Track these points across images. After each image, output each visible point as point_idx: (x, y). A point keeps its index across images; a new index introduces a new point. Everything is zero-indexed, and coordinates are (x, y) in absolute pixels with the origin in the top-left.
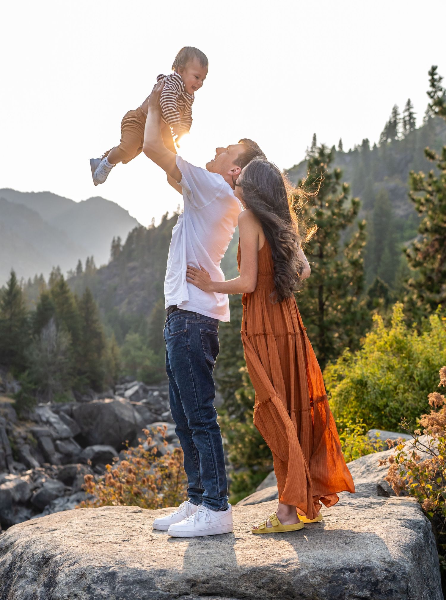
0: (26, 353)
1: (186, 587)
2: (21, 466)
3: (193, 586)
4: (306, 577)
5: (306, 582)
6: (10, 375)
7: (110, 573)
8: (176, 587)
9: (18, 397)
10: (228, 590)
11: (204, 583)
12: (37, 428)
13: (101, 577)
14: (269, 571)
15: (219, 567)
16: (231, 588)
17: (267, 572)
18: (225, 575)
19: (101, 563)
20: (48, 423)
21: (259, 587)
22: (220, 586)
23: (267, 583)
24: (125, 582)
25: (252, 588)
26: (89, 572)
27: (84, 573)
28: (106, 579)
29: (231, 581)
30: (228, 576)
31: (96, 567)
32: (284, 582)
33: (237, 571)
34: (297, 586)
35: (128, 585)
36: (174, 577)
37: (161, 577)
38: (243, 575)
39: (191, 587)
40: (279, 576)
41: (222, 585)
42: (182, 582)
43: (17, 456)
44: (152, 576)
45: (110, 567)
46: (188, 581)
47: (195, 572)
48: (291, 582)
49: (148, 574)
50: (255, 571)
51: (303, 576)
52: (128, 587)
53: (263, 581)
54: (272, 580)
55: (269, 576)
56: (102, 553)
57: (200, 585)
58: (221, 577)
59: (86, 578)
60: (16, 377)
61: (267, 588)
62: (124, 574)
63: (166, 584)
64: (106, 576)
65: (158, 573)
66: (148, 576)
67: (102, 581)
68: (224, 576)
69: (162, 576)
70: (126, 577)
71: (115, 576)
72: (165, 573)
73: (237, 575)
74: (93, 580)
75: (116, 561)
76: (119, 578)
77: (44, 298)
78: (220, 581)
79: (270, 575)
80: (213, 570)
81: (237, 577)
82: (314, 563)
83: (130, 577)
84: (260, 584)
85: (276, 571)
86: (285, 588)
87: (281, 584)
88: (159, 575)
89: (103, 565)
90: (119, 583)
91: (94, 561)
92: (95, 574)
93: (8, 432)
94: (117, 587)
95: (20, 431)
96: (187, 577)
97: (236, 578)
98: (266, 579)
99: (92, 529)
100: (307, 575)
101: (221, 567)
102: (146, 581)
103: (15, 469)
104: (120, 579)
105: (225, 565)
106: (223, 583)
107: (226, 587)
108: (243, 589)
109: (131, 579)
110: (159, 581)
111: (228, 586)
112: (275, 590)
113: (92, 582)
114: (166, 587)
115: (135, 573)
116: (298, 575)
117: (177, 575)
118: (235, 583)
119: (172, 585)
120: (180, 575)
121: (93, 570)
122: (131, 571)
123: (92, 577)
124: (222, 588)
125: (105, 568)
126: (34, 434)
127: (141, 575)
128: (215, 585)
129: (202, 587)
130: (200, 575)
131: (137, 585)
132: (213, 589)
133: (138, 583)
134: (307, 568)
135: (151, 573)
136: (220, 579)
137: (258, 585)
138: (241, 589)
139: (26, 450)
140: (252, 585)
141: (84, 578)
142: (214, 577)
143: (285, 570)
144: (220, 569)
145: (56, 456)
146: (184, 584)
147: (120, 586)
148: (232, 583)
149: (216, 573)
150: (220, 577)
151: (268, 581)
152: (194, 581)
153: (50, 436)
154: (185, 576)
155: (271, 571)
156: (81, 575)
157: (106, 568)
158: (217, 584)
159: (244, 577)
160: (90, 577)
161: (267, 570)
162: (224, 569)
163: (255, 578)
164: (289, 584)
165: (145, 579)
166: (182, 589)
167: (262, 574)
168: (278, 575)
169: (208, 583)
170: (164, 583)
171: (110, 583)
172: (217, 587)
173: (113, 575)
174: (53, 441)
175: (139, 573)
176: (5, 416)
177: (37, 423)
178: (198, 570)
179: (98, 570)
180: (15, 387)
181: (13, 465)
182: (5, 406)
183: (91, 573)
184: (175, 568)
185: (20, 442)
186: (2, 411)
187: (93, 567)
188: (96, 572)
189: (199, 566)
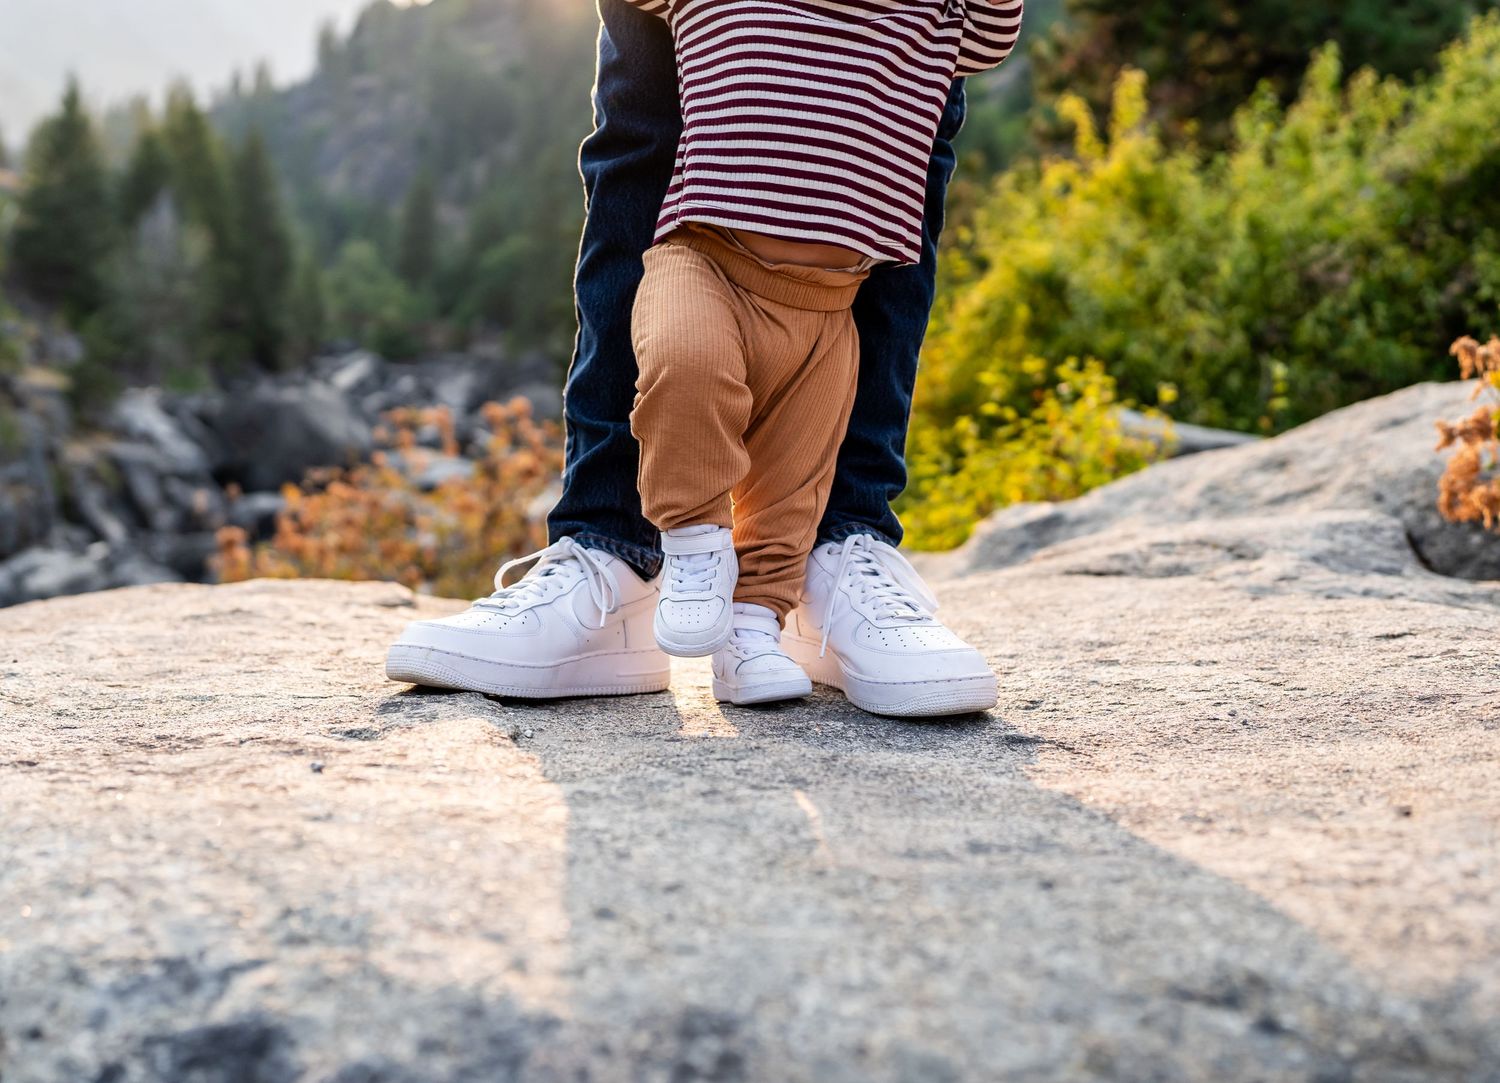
2: (78, 535)
6: (59, 321)
9: (77, 373)
12: (123, 450)
19: (156, 927)
20: (147, 438)
26: (33, 1016)
31: (107, 963)
43: (71, 512)
45: (227, 974)
56: (176, 830)
60: (75, 325)
62: (358, 1050)
64: (187, 1065)
65: (670, 1047)
72: (735, 1044)
75: (288, 913)
80: (1174, 1035)
89: (168, 948)
91: (101, 902)
93: (52, 455)
95: (79, 453)
101: (1230, 1000)
103: (68, 539)
121: (69, 994)
122: (416, 1014)
125: (181, 974)
126: (118, 465)
135: (604, 1051)
139: (92, 500)
144: (1235, 1024)
145: (165, 518)
153: (148, 467)
157: (191, 984)
162: (1269, 1026)
174: (161, 478)
175: (496, 1041)
176: (45, 415)
177: (124, 433)
178: (1024, 1029)
179: (120, 994)
180: (71, 348)
181: (60, 531)
182: (47, 392)
183: (50, 1027)
184: (810, 997)
185: (79, 478)
186: (40, 403)
187: (80, 962)
188: (98, 1021)
189: (1014, 981)
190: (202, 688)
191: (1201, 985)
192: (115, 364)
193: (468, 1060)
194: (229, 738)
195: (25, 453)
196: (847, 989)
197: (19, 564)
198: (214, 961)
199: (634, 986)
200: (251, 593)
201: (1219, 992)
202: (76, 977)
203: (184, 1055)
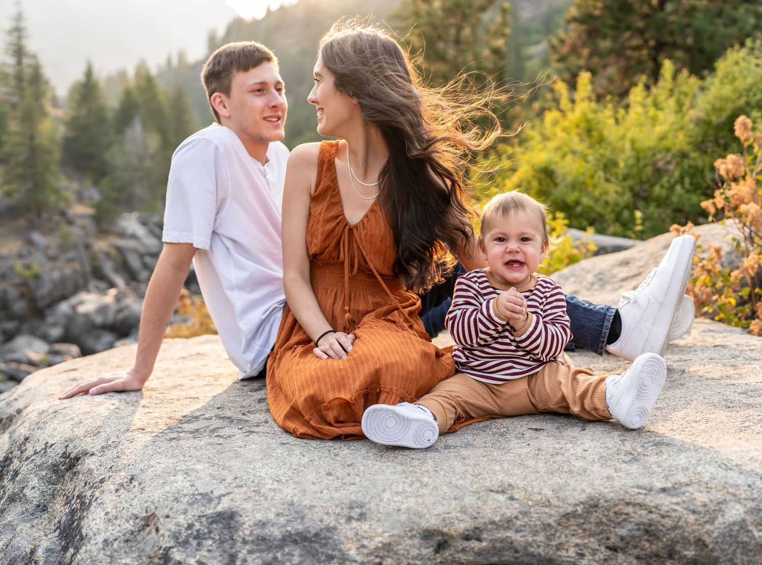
0: (107, 156)
1: (424, 551)
2: (102, 285)
3: (441, 546)
4: (742, 524)
5: (745, 539)
6: (88, 182)
7: (220, 514)
8: (396, 553)
9: (98, 206)
10: (532, 555)
11: (467, 538)
12: (122, 243)
13: (197, 526)
14: (635, 505)
15: (498, 492)
16: (541, 550)
17: (630, 509)
18: (520, 517)
19: (197, 484)
20: (134, 237)
21: (614, 549)
22: (511, 546)
23: (633, 537)
24: (262, 542)
25: (594, 552)
26: (166, 511)
27: (153, 515)
28: (210, 532)
29: (536, 533)
30: (526, 519)
31: (185, 496)
32: (683, 538)
33: (548, 504)
34: (723, 550)
35: (269, 549)
36: (387, 524)
37: (354, 524)
38: (567, 516)
39: (437, 551)
40: (668, 522)
41: (516, 544)
42: (411, 538)
43: (98, 274)
44: (330, 521)
45: (219, 498)
46: (427, 535)
47: (440, 509)
48: (708, 540)
49: (320, 515)
50: (596, 506)
51: (734, 524)
52: (271, 556)
53: (623, 532)
54: (649, 531)
55: (636, 519)
57: (461, 544)
58: (509, 521)
59: (157, 530)
60: (96, 183)
61: (636, 552)
62: (259, 516)
63: (372, 546)
64: (212, 523)
65: (346, 511)
66: (321, 521)
67: (198, 537)
68: (516, 518)
69: (358, 520)
70: (263, 524)
71: (233, 523)
72: (364, 510)
73: (551, 516)
74: (175, 536)
75: (236, 479)
76: (246, 530)
77: (128, 93)
78: (510, 534)
79: (641, 515)
81: (551, 521)
82: (749, 486)
83: (273, 526)
84: (613, 540)
85: (656, 507)
86: (690, 553)
87: (674, 542)
88: (350, 519)
89: (202, 490)
90: (245, 542)
91: (180, 477)
92: (181, 519)
93: (87, 247)
94: (240, 555)
95: (101, 245)
96: (424, 524)
97: (549, 525)
98: (630, 526)
99: (178, 383)
100: (744, 521)
102: (316, 535)
103: (97, 288)
104: (247, 532)
105: (510, 485)
106: (517, 538)
107: (525, 548)
108: (572, 552)
109: (277, 533)
110: (350, 534)
111: (530, 545)
112: (657, 556)
113: (172, 543)
114: (371, 554)
115: (286, 512)
116: (720, 519)
117: (395, 517)
118: (548, 538)
119: (387, 547)
120: (403, 517)
121: (175, 505)
122: (275, 506)
123: (173, 528)
124: (517, 551)
125: (207, 498)
126: (120, 250)
127: (303, 518)
128: (498, 545)
129: (463, 550)
130: (453, 515)
131: (293, 547)
132: (494, 555)
133: (295, 542)
134: (739, 501)
135: (327, 513)
136: (508, 528)
137: (610, 543)
138: (564, 553)
139: (108, 268)
140: (593, 542)
141: (152, 528)
142: (493, 523)
143: (678, 504)
146: (417, 541)
147: (250, 552)
148: (541, 538)
149: (495, 511)
150: (508, 523)
151: (637, 533)
152: (443, 534)
153: (135, 251)
154: (415, 519)
155: (641, 505)
156: (144, 519)
157: (210, 500)
158: (502, 541)
159: (568, 520)
160: (167, 527)
161: (628, 504)
163: (599, 523)
164: (700, 543)
165: (313, 532)
166: (414, 558)
167: (616, 513)
168: (663, 517)
169: (479, 539)
170: (365, 542)
171: (222, 542)
172: (502, 549)
173: (228, 519)
174: (141, 256)
175: (297, 512)
176: (83, 228)
177: (122, 235)
178: (444, 502)
179: (191, 504)
180: (95, 194)
181: (93, 283)
182: (83, 216)
183: (171, 515)
184: (386, 496)
185: (101, 257)
186: (80, 222)
187: (176, 495)
188: (185, 512)
189: (445, 489)
190: (192, 393)
191: (496, 488)
192: (117, 201)
193: (290, 517)
194: (207, 416)
195: (75, 246)
196: (397, 493)
197: (74, 300)
198: (216, 493)
199: (336, 495)
200: (202, 343)
201: (500, 489)
202: (177, 500)
203: (210, 520)
